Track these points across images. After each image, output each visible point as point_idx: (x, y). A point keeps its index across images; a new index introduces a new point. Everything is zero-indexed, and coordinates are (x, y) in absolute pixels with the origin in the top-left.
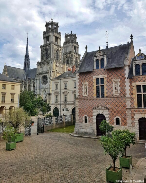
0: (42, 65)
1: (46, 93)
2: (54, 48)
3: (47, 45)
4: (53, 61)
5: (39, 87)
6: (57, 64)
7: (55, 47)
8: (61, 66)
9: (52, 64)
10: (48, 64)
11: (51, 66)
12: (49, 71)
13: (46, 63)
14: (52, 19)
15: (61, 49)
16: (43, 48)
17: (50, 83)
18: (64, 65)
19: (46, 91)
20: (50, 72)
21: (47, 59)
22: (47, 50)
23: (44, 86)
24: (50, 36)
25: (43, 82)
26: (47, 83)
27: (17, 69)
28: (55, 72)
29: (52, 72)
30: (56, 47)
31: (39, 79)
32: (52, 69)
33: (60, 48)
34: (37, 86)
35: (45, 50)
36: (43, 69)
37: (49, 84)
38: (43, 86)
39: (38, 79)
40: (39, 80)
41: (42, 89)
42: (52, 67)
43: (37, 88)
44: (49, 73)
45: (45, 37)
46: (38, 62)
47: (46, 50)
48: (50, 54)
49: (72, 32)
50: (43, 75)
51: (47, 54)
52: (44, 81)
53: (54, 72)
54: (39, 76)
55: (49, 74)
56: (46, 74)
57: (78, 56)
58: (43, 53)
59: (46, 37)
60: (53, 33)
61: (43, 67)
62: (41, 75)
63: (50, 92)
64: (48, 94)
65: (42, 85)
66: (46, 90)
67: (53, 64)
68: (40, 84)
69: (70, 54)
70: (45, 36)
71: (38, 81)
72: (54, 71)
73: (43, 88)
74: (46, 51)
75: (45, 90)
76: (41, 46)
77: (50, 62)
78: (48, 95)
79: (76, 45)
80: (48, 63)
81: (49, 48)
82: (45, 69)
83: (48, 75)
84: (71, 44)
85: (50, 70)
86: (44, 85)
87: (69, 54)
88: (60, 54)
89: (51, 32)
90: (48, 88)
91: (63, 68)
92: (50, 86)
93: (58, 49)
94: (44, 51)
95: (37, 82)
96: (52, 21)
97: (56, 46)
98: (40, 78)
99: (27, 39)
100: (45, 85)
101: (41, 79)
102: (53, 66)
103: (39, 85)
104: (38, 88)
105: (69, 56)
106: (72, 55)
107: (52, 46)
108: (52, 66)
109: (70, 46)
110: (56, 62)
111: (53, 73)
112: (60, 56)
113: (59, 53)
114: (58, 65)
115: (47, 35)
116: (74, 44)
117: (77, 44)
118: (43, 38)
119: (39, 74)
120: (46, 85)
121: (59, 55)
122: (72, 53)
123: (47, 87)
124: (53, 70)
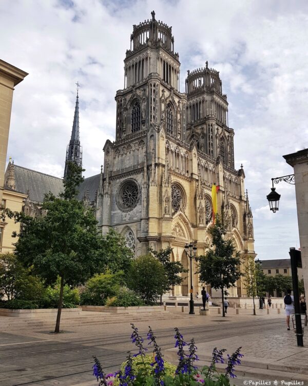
0: (120, 148)
1: (132, 239)
2: (161, 95)
3: (139, 88)
4: (158, 132)
5: (111, 217)
6: (170, 142)
7: (163, 91)
8: (182, 154)
9: (155, 140)
10: (139, 145)
11: (152, 147)
12: (143, 163)
13: (133, 141)
14: (153, 14)
15: (179, 102)
16: (125, 99)
17: (148, 202)
18: (190, 150)
19: (135, 232)
20: (149, 166)
21: (138, 129)
22: (136, 104)
23: (127, 216)
24: (147, 58)
25: (121, 202)
26: (136, 206)
27: (44, 178)
28: (164, 166)
29: (153, 166)
30: (167, 93)
31: (109, 192)
32: (155, 156)
33: (176, 100)
34: (102, 215)
35: (132, 104)
36: (122, 161)
37: (145, 204)
38: (124, 214)
39: (107, 193)
40: (111, 196)
41: (118, 227)
42: (154, 149)
43: (102, 221)
44: (145, 169)
45: (130, 67)
46: (108, 142)
47: (135, 102)
48: (147, 113)
49: (207, 66)
50: (122, 180)
51: (137, 114)
52: (126, 199)
53: (161, 168)
54: (110, 183)
55: (146, 174)
56: (132, 177)
57: (227, 134)
58: (125, 114)
59: (133, 66)
60: (158, 52)
61: (122, 155)
62: (118, 181)
63: (147, 232)
64: (140, 239)
65: (119, 211)
66: (134, 227)
67: (159, 140)
68: (111, 208)
69: (205, 126)
70: (131, 61)
71: (107, 200)
72: (160, 161)
73: (124, 222)
74: (134, 108)
75: (129, 228)
76: (118, 92)
77: (146, 136)
78: (139, 245)
79: (221, 101)
80: (142, 141)
81: (144, 94)
82: (132, 160)
83: (140, 179)
84: (207, 97)
85: (147, 160)
86: (127, 212)
87: (200, 127)
88: (179, 115)
89: (151, 48)
90: (141, 219)
91: (188, 160)
92: (147, 213)
93: (171, 99)
94: (129, 107)
95: (102, 203)
96: (154, 19)
97: (165, 90)
98: (112, 191)
99: (77, 100)
100: (131, 213)
101: (115, 193)
102: (159, 148)
103: (110, 213)
104: (105, 222)
105: (199, 131)
106: (211, 127)
107: (153, 88)
108: (155, 145)
109: (203, 101)
110: (167, 138)
111: (158, 171)
112: (176, 122)
113: (173, 114)
114: (173, 146)
115: (136, 59)
116: (215, 96)
117: (224, 98)
118: (126, 69)
119: (109, 178)
120: (135, 210)
121: (174, 118)
122: (211, 122)
123: (135, 219)
124: (159, 158)
